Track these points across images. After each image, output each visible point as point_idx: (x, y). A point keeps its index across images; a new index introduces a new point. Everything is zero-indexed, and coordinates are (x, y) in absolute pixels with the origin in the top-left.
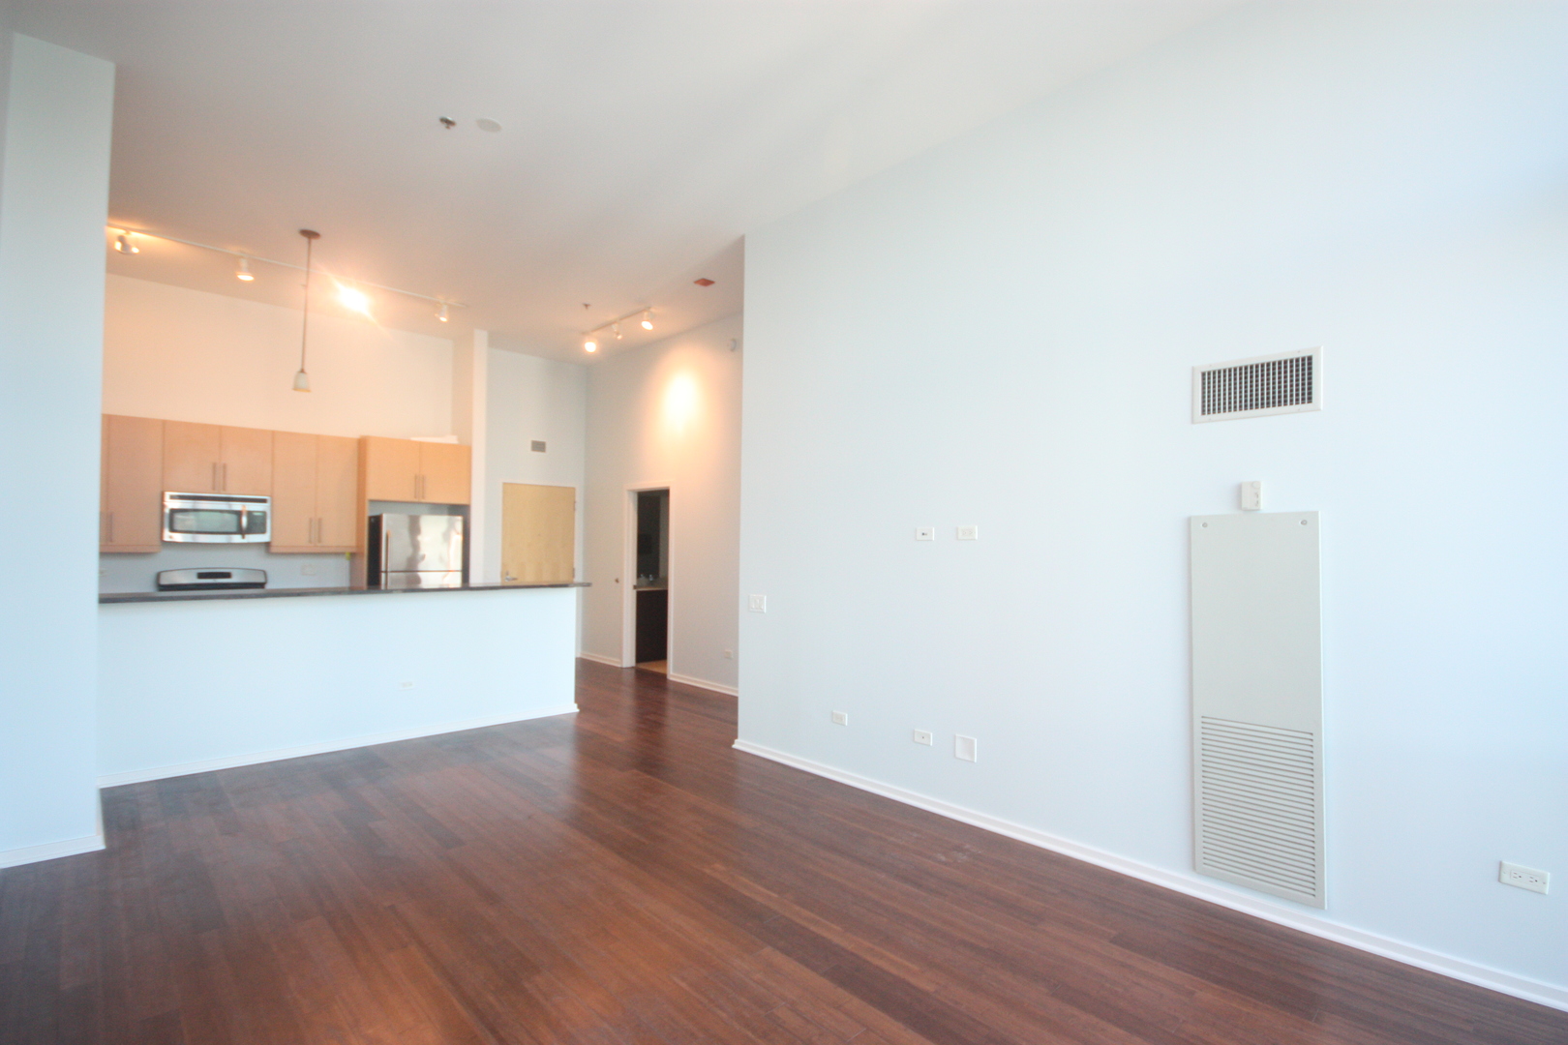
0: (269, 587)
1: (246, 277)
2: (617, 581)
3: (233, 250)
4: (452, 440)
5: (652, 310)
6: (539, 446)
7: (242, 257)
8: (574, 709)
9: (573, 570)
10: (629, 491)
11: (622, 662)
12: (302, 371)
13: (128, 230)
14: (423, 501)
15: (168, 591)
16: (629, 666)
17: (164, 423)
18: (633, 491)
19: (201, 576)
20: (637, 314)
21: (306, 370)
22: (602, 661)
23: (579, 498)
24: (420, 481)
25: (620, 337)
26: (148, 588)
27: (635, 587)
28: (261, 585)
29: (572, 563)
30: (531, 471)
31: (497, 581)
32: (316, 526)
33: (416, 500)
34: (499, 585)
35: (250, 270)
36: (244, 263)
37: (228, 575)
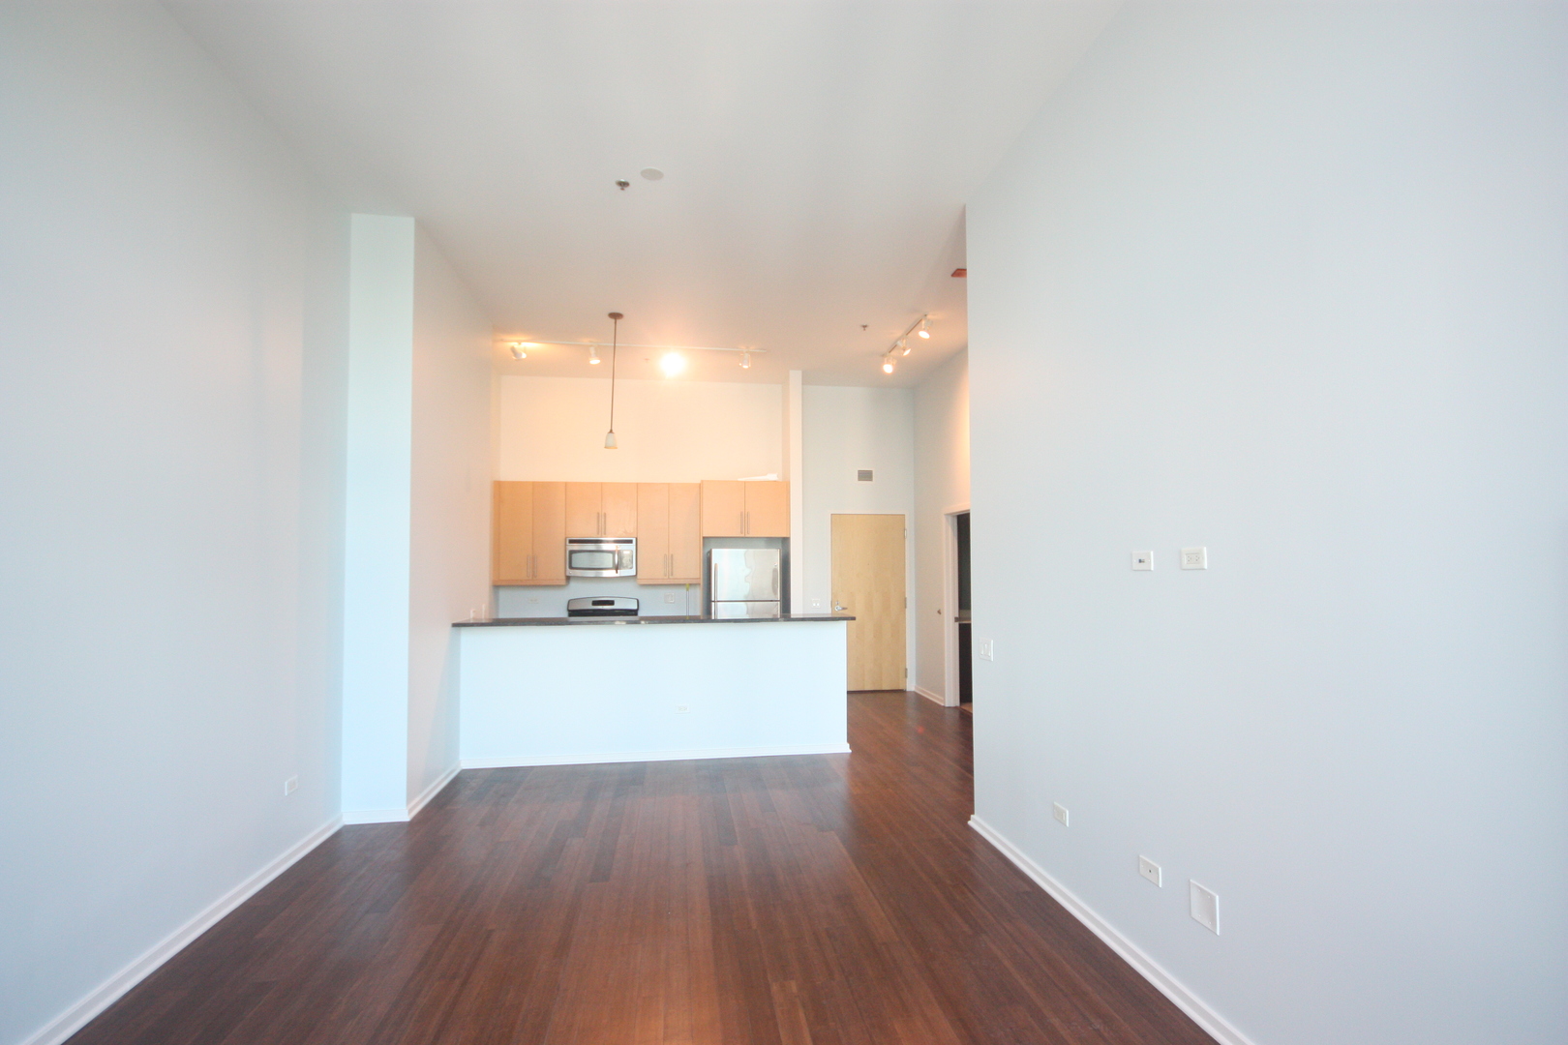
0: (641, 614)
1: (595, 361)
2: (939, 612)
3: (585, 341)
4: (773, 477)
5: (929, 317)
6: (865, 475)
7: (591, 346)
8: (846, 749)
9: (905, 599)
10: (947, 515)
11: (944, 701)
12: (611, 431)
13: (520, 342)
14: (747, 535)
15: (578, 614)
16: (952, 705)
17: (566, 484)
18: (951, 514)
19: (595, 603)
20: (916, 325)
21: (614, 431)
22: (931, 698)
23: (909, 524)
24: (745, 518)
25: (907, 353)
26: (564, 614)
27: (957, 619)
28: (634, 612)
29: (904, 593)
30: (859, 500)
31: (827, 611)
32: (670, 560)
33: (743, 535)
34: (830, 616)
35: (598, 355)
36: (592, 351)
37: (611, 603)
